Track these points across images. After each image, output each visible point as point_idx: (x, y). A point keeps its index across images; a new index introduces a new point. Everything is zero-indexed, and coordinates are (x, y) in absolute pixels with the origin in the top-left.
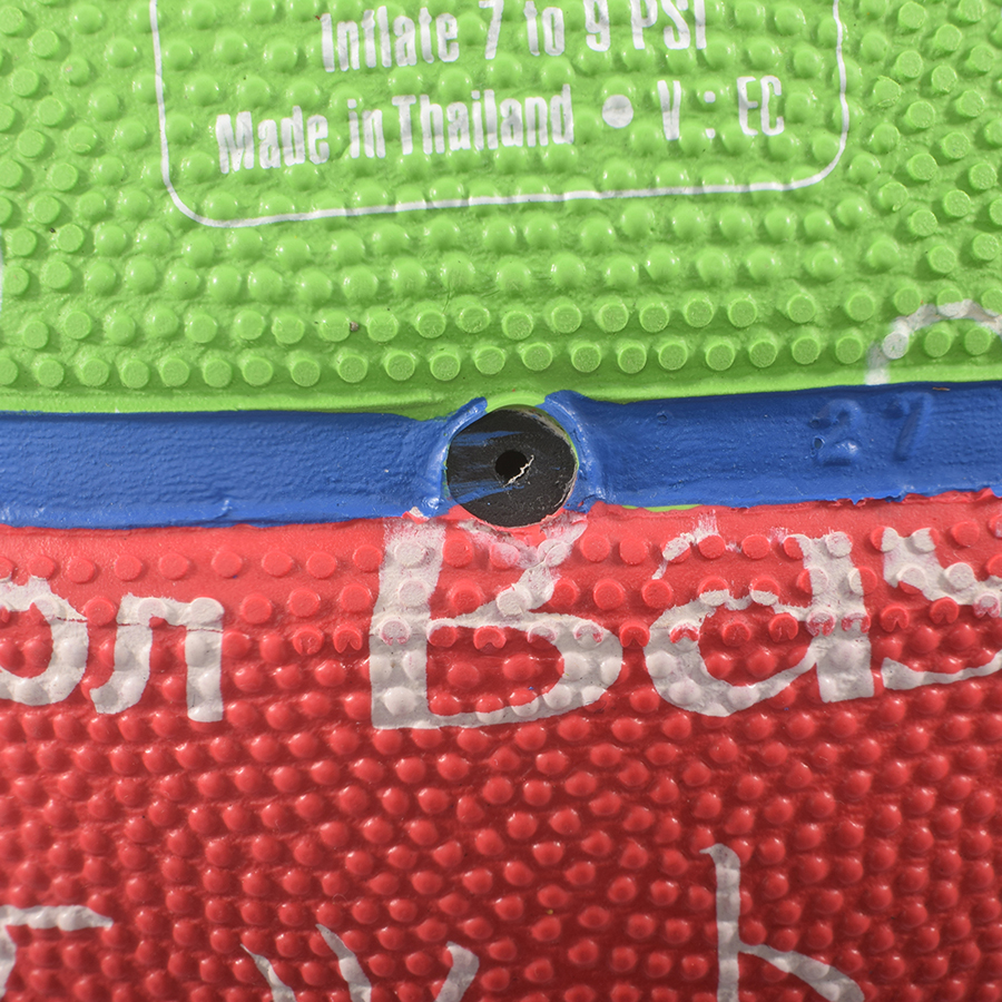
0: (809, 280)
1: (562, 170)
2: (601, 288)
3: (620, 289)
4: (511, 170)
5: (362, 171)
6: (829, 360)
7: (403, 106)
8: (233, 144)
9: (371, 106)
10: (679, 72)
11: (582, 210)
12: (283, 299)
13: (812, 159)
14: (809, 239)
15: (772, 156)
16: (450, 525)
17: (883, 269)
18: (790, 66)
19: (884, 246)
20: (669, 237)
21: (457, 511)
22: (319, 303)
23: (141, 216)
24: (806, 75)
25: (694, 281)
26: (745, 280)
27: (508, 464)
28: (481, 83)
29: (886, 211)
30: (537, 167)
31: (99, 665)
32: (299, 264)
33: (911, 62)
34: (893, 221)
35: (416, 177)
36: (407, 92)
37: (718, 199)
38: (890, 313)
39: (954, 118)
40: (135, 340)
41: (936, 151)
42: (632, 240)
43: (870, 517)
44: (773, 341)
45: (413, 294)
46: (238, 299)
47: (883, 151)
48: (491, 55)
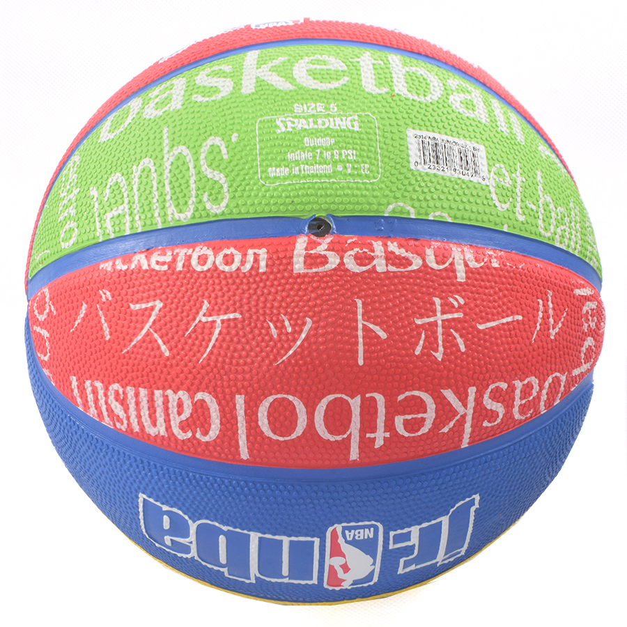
0: (374, 197)
1: (330, 177)
2: (337, 196)
3: (340, 196)
4: (321, 176)
5: (295, 176)
6: (377, 211)
7: (302, 166)
8: (271, 172)
9: (296, 166)
10: (351, 163)
11: (334, 183)
12: (280, 197)
13: (374, 178)
14: (374, 190)
15: (367, 177)
16: (309, 237)
17: (387, 196)
18: (371, 163)
19: (387, 192)
20: (349, 188)
21: (310, 234)
22: (287, 197)
23: (255, 184)
24: (374, 165)
25: (353, 195)
26: (362, 196)
27: (319, 227)
28: (316, 163)
29: (388, 187)
30: (326, 176)
31: (243, 263)
32: (283, 191)
33: (392, 163)
34: (389, 189)
35: (304, 177)
36: (303, 164)
37: (358, 182)
38: (389, 204)
39: (400, 173)
40: (253, 204)
41: (397, 178)
42: (342, 188)
43: (385, 240)
44: (368, 207)
45: (303, 196)
46: (272, 197)
47: (387, 177)
48: (318, 158)
